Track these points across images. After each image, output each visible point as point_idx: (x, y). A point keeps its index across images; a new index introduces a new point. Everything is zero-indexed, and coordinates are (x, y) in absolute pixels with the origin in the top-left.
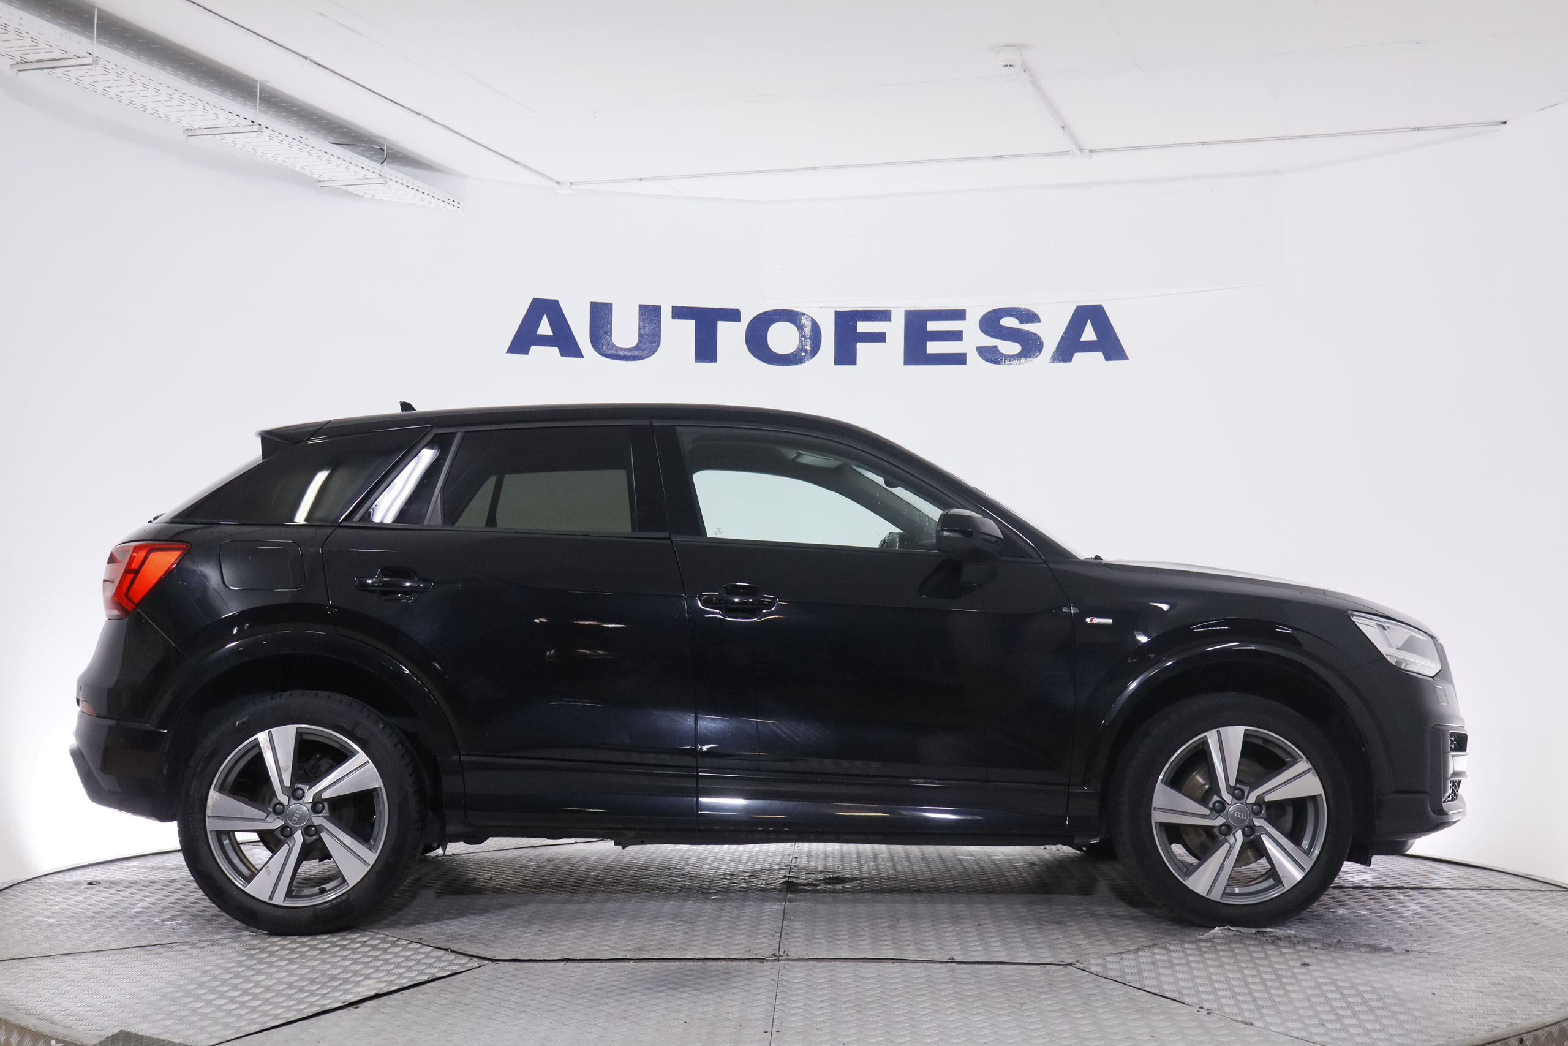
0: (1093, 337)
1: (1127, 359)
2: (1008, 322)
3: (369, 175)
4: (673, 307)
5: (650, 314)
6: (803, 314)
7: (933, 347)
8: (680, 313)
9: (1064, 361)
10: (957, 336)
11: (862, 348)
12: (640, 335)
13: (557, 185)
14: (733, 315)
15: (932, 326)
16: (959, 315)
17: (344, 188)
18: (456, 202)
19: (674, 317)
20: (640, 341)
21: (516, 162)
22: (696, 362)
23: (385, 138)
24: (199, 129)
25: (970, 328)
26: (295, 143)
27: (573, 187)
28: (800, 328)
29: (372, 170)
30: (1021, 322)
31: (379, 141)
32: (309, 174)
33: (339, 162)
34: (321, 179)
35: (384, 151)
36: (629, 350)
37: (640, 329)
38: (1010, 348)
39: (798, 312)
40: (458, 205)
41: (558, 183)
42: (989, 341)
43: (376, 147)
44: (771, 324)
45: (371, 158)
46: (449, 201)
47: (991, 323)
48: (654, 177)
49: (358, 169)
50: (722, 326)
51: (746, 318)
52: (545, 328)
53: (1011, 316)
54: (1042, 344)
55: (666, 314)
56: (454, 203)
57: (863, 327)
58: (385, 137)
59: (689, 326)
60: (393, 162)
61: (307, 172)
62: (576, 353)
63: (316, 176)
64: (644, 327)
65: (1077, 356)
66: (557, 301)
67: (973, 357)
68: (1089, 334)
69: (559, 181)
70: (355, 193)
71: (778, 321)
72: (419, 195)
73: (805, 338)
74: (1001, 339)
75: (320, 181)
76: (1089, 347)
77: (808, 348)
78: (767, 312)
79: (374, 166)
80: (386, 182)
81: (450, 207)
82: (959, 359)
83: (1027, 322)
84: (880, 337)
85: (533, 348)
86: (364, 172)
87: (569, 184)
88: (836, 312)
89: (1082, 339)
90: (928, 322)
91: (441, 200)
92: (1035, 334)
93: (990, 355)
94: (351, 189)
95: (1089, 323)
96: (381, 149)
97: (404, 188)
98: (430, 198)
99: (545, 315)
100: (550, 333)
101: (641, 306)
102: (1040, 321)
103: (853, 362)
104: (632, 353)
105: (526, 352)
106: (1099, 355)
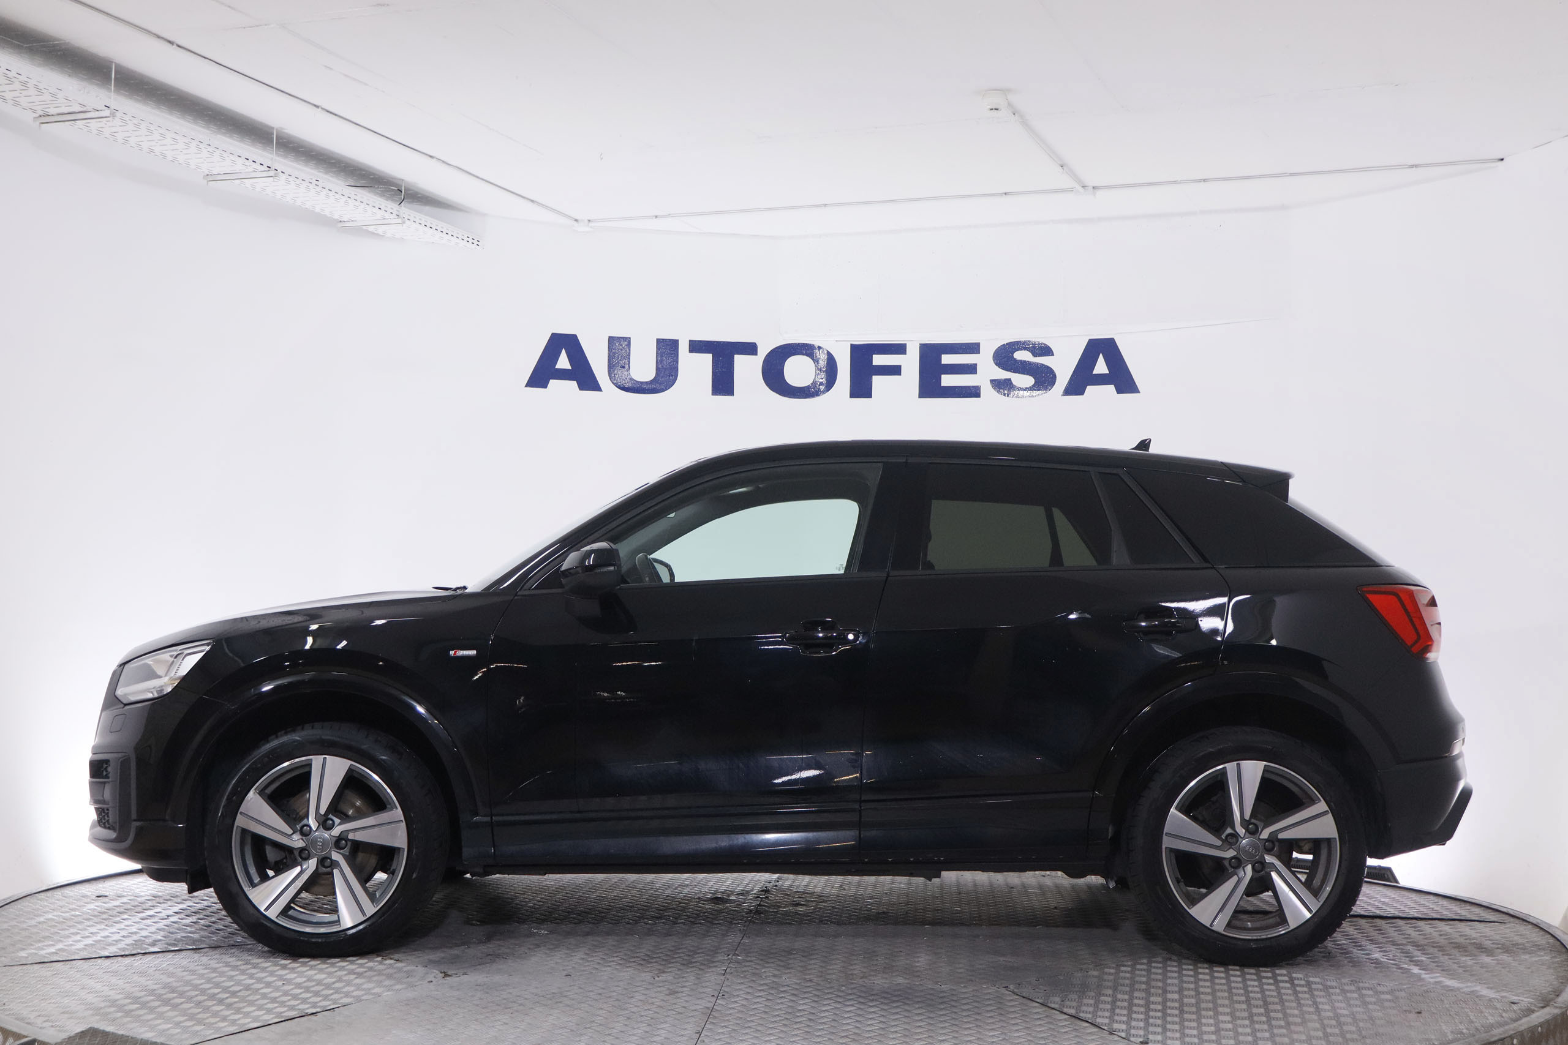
0: (1105, 370)
1: (1138, 392)
2: (1021, 355)
3: (388, 216)
4: (691, 341)
5: (667, 349)
6: (820, 348)
7: (947, 380)
8: (697, 347)
9: (1077, 394)
10: (971, 369)
11: (877, 380)
12: (658, 369)
13: (575, 222)
14: (750, 349)
15: (947, 359)
16: (973, 348)
18: (476, 240)
19: (691, 351)
20: (657, 374)
21: (532, 201)
22: (712, 395)
23: (403, 180)
24: (219, 174)
25: (985, 362)
26: (314, 188)
27: (591, 224)
28: (816, 361)
29: (390, 211)
30: (1035, 355)
31: (399, 182)
32: (329, 215)
33: (358, 205)
35: (401, 192)
36: (647, 383)
37: (657, 362)
38: (1023, 380)
39: (814, 345)
40: (478, 243)
41: (576, 220)
42: (1003, 375)
43: (394, 188)
44: (788, 357)
45: (389, 199)
46: (468, 239)
47: (1004, 357)
48: (669, 214)
49: (377, 210)
50: (740, 360)
51: (763, 352)
52: (563, 362)
53: (1025, 349)
54: (1054, 377)
55: (683, 348)
56: (473, 241)
57: (878, 360)
58: (402, 177)
59: (706, 360)
60: (413, 202)
61: (327, 213)
62: (597, 388)
63: (336, 217)
64: (661, 361)
65: (1090, 389)
66: (575, 336)
67: (987, 390)
68: (1101, 367)
69: (577, 218)
70: (376, 232)
71: (794, 354)
72: (438, 234)
73: (822, 372)
74: (1015, 372)
75: (341, 221)
76: (1101, 380)
77: (824, 380)
78: (784, 345)
79: (391, 206)
80: (404, 222)
81: (468, 245)
82: (973, 392)
83: (1040, 355)
84: (895, 370)
85: (553, 383)
86: (381, 212)
87: (586, 221)
88: (851, 345)
89: (1094, 372)
90: (943, 355)
92: (1048, 367)
93: (1003, 388)
94: (371, 229)
95: (1101, 355)
96: (399, 190)
97: (422, 228)
98: (449, 237)
99: (564, 351)
100: (569, 367)
101: (658, 341)
102: (1053, 355)
103: (868, 394)
104: (650, 386)
105: (545, 386)
106: (1111, 388)
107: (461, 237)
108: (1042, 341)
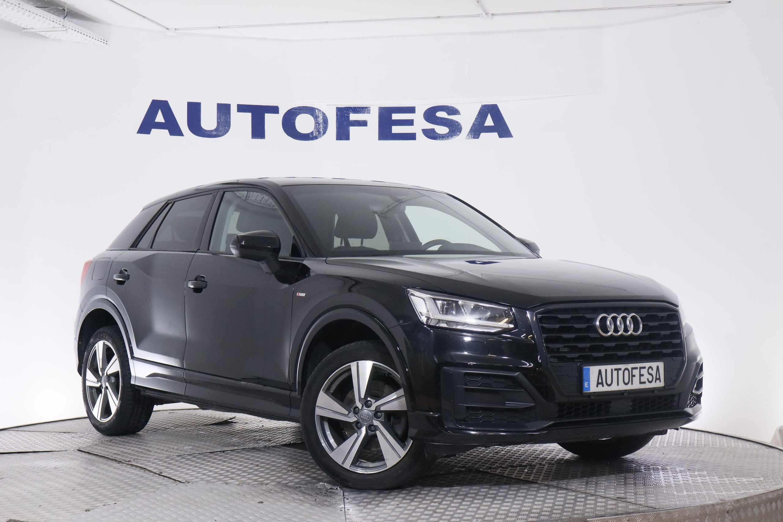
0: (492, 124)
1: (512, 137)
2: (441, 114)
3: (57, 25)
4: (238, 105)
5: (224, 110)
6: (317, 109)
7: (396, 129)
8: (242, 108)
9: (474, 138)
10: (410, 123)
11: (353, 130)
12: (218, 122)
13: (167, 30)
14: (274, 110)
15: (396, 116)
16: (411, 110)
17: (38, 33)
18: (105, 40)
19: (238, 111)
20: (218, 125)
21: (144, 17)
22: (252, 138)
25: (418, 118)
26: (16, 7)
27: (177, 31)
28: (316, 118)
29: (57, 22)
30: (449, 114)
31: (64, 5)
32: (19, 25)
33: (40, 18)
34: (25, 28)
35: (65, 11)
36: (212, 131)
37: (217, 118)
38: (442, 130)
39: (314, 108)
40: (107, 43)
41: (167, 29)
42: (430, 126)
43: (60, 8)
44: (298, 115)
45: (58, 15)
46: (101, 40)
47: (431, 115)
48: (228, 26)
49: (51, 23)
50: (268, 117)
51: (283, 111)
52: (160, 118)
53: (443, 110)
54: (461, 128)
55: (234, 109)
56: (104, 41)
57: (353, 117)
59: (247, 117)
60: (71, 17)
62: (181, 134)
63: (23, 26)
64: (220, 117)
65: (483, 135)
66: (167, 101)
67: (420, 136)
68: (489, 122)
69: (168, 27)
70: (44, 35)
71: (302, 113)
72: (85, 37)
73: (319, 124)
74: (437, 124)
75: (24, 29)
76: (489, 129)
77: (320, 130)
78: (295, 108)
79: (58, 19)
80: (66, 30)
81: (102, 44)
82: (412, 137)
83: (452, 114)
84: (364, 123)
85: (153, 131)
86: (54, 24)
87: (174, 30)
88: (337, 108)
89: (485, 125)
90: (393, 114)
91: (97, 40)
92: (457, 122)
93: (430, 134)
94: (42, 33)
95: (489, 115)
96: (63, 9)
97: (76, 33)
98: (91, 39)
99: (160, 110)
100: (163, 120)
101: (219, 105)
102: (459, 114)
103: (348, 138)
104: (214, 133)
105: (149, 133)
106: (495, 134)
107: (97, 39)
108: (453, 106)
